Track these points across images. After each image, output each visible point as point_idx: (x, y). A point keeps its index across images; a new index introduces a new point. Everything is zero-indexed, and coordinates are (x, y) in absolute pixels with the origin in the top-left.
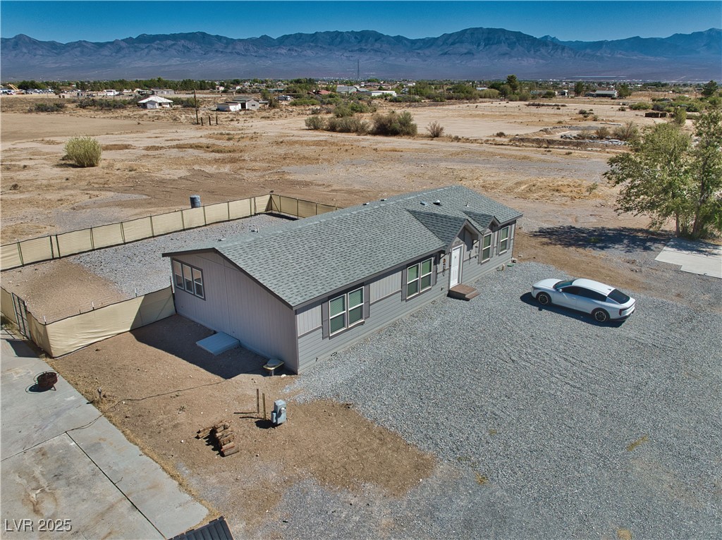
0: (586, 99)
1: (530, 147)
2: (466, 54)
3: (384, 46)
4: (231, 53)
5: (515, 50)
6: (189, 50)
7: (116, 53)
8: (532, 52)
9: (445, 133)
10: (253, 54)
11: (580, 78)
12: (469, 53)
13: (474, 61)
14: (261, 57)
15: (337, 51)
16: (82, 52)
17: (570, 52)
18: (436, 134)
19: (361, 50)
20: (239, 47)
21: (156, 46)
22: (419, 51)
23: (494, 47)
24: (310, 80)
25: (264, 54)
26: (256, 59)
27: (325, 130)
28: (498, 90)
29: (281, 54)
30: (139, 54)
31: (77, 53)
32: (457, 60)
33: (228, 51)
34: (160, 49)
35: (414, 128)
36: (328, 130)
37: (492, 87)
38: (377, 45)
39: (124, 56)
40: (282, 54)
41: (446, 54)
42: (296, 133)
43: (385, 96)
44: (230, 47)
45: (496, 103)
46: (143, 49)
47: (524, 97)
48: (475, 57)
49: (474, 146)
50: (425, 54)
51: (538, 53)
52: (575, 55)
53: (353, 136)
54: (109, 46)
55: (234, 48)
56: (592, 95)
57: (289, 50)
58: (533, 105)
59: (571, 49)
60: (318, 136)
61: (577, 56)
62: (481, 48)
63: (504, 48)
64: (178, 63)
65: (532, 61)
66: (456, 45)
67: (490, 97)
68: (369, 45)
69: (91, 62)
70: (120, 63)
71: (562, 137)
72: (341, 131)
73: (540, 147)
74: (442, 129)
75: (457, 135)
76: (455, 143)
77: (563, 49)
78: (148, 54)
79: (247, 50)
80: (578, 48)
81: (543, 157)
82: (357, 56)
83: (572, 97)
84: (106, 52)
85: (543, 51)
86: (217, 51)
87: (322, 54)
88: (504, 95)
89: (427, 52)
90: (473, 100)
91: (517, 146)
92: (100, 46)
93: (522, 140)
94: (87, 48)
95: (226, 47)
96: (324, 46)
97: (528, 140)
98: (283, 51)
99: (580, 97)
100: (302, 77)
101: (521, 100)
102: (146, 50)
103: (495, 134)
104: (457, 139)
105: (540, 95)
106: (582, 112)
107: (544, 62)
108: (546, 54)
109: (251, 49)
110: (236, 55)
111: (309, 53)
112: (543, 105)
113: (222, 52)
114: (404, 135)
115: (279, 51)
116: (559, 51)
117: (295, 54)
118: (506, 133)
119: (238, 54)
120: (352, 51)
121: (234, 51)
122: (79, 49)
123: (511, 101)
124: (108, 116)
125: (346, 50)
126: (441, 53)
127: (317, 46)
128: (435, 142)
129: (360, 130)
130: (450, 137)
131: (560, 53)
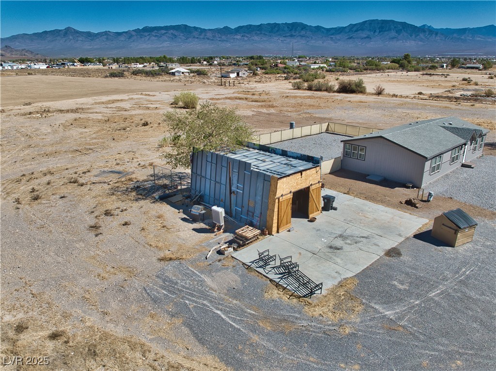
0: (460, 70)
1: (445, 101)
2: (365, 38)
3: (308, 32)
4: (204, 38)
5: (401, 35)
6: (176, 36)
7: (129, 39)
8: (414, 36)
9: (386, 92)
10: (219, 39)
11: (448, 55)
12: (368, 37)
13: (371, 43)
14: (223, 41)
15: (275, 37)
16: (107, 38)
17: (442, 36)
18: (379, 93)
19: (292, 36)
20: (209, 35)
21: (154, 34)
22: (332, 36)
23: (385, 33)
24: (260, 56)
25: (225, 39)
26: (220, 43)
27: (305, 89)
28: (398, 64)
29: (236, 39)
30: (143, 39)
31: (104, 39)
32: (359, 42)
33: (202, 37)
34: (157, 36)
35: (364, 88)
36: (308, 90)
37: (393, 62)
38: (303, 33)
39: (134, 41)
40: (238, 39)
41: (351, 38)
42: (288, 91)
43: (321, 68)
44: (203, 34)
45: (400, 73)
46: (146, 36)
47: (418, 69)
48: (372, 40)
49: (408, 100)
50: (336, 38)
51: (418, 37)
52: (446, 38)
53: (325, 93)
54: (124, 34)
55: (205, 35)
56: (464, 68)
57: (242, 36)
58: (426, 74)
59: (442, 34)
60: (304, 93)
61: (447, 40)
62: (376, 34)
63: (393, 34)
64: (168, 45)
65: (413, 43)
66: (359, 32)
67: (392, 69)
68: (297, 32)
69: (112, 45)
70: (131, 45)
71: (461, 95)
72: (316, 90)
73: (451, 101)
74: (384, 89)
75: (394, 93)
76: (394, 98)
77: (436, 34)
78: (149, 39)
79: (214, 36)
80: (447, 33)
81: (457, 107)
82: (288, 40)
83: (450, 69)
84: (122, 38)
85: (422, 35)
86: (194, 37)
87: (265, 39)
88: (402, 67)
89: (338, 37)
90: (382, 71)
91: (436, 100)
92: (119, 34)
93: (438, 97)
94: (110, 35)
95: (200, 35)
96: (266, 33)
97: (442, 97)
98: (238, 37)
99: (455, 69)
100: (255, 55)
101: (415, 71)
102: (148, 37)
103: (417, 93)
104: (394, 96)
105: (426, 67)
106: (464, 80)
107: (422, 43)
108: (423, 38)
109: (217, 35)
110: (207, 40)
111: (256, 38)
112: (433, 75)
113: (197, 38)
114: (359, 93)
115: (236, 37)
116: (434, 36)
117: (246, 39)
118: (423, 92)
119: (208, 39)
120: (285, 37)
121: (205, 37)
122: (105, 36)
123: (409, 71)
124: (156, 80)
125: (281, 36)
126: (348, 37)
127: (261, 33)
128: (380, 97)
129: (329, 89)
130: (389, 95)
131: (434, 37)
